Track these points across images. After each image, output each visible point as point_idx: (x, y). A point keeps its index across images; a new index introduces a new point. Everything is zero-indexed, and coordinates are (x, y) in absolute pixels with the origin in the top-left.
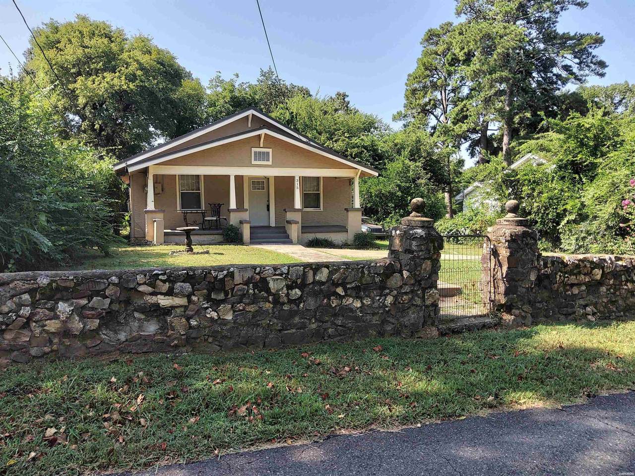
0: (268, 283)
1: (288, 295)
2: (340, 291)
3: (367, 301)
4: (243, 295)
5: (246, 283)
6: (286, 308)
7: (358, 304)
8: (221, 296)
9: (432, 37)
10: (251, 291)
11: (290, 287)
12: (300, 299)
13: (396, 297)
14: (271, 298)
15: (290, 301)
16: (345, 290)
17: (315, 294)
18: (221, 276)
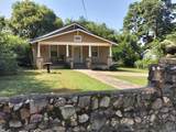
0: (60, 111)
1: (77, 120)
2: (119, 113)
3: (138, 120)
4: (39, 123)
5: (41, 113)
6: (76, 129)
7: (132, 122)
8: (19, 124)
9: (131, 6)
10: (46, 119)
11: (79, 113)
12: (88, 122)
13: (157, 116)
14: (63, 123)
15: (79, 124)
16: (123, 112)
17: (100, 118)
18: (16, 108)
